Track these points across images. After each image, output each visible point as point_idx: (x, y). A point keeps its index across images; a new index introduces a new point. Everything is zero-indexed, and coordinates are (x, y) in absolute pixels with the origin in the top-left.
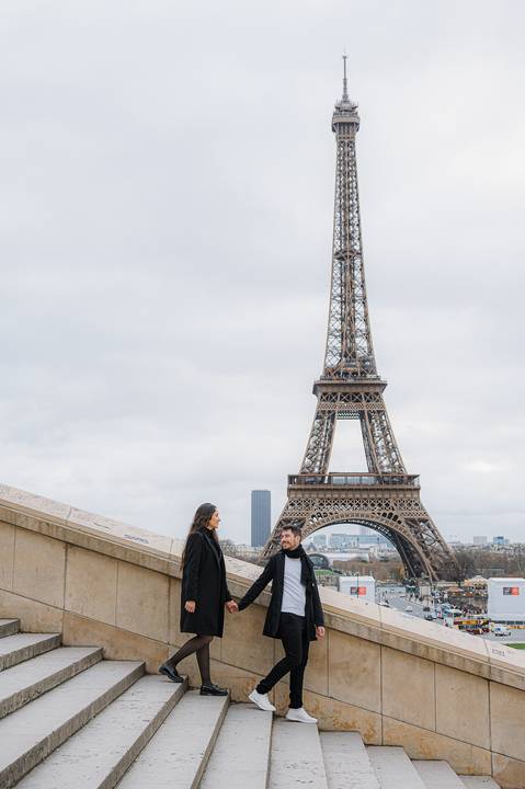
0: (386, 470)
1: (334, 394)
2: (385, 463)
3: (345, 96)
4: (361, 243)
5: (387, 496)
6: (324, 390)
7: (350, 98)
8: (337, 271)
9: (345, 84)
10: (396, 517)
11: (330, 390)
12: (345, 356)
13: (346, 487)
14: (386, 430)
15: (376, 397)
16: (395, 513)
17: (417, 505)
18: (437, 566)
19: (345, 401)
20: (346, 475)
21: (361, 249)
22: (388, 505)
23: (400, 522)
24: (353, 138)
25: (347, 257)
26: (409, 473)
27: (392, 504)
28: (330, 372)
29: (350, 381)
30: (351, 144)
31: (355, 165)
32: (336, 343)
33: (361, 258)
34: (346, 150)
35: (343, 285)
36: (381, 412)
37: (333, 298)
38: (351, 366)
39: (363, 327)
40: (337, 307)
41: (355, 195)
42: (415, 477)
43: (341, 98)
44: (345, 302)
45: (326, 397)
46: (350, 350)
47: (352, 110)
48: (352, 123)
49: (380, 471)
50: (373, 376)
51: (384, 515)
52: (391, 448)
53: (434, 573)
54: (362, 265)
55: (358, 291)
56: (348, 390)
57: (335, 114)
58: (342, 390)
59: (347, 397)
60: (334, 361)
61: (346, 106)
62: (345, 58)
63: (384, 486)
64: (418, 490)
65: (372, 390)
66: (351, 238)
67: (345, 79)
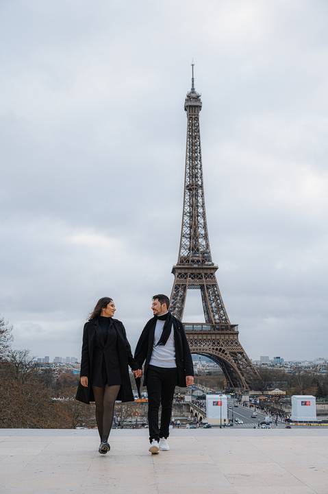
0: (217, 321)
1: (186, 274)
2: (217, 317)
3: (193, 89)
4: (202, 180)
5: (218, 337)
6: (179, 271)
7: (196, 90)
8: (187, 197)
9: (193, 81)
10: (224, 351)
11: (183, 271)
12: (192, 250)
13: (193, 332)
14: (217, 296)
15: (212, 276)
16: (223, 348)
17: (236, 343)
18: (249, 382)
19: (192, 278)
20: (193, 324)
21: (202, 183)
22: (218, 343)
23: (226, 354)
24: (198, 115)
25: (194, 188)
26: (232, 324)
27: (221, 343)
28: (182, 260)
29: (196, 266)
30: (197, 119)
31: (199, 131)
32: (186, 242)
33: (202, 189)
34: (194, 122)
35: (191, 206)
36: (215, 285)
37: (184, 214)
38: (196, 256)
39: (203, 232)
40: (187, 219)
41: (198, 150)
42: (236, 325)
43: (190, 90)
44: (192, 217)
45: (181, 276)
46: (195, 247)
47: (197, 98)
48: (197, 106)
49: (214, 322)
50: (210, 263)
51: (217, 349)
52: (220, 307)
53: (247, 385)
54: (203, 194)
55: (200, 210)
56: (194, 271)
57: (186, 100)
58: (191, 271)
59: (194, 276)
60: (185, 253)
61: (193, 95)
62: (193, 65)
63: (216, 332)
64: (237, 334)
65: (209, 272)
66: (196, 177)
67: (193, 79)
